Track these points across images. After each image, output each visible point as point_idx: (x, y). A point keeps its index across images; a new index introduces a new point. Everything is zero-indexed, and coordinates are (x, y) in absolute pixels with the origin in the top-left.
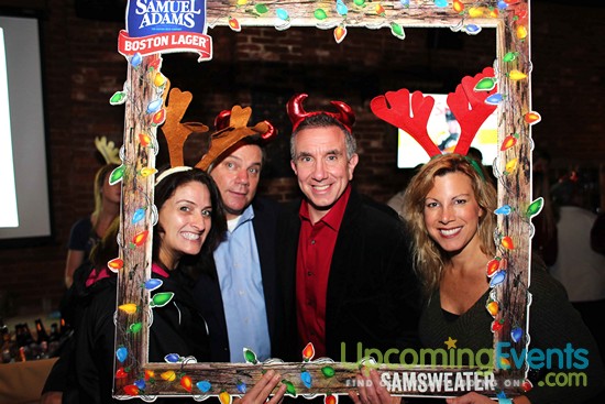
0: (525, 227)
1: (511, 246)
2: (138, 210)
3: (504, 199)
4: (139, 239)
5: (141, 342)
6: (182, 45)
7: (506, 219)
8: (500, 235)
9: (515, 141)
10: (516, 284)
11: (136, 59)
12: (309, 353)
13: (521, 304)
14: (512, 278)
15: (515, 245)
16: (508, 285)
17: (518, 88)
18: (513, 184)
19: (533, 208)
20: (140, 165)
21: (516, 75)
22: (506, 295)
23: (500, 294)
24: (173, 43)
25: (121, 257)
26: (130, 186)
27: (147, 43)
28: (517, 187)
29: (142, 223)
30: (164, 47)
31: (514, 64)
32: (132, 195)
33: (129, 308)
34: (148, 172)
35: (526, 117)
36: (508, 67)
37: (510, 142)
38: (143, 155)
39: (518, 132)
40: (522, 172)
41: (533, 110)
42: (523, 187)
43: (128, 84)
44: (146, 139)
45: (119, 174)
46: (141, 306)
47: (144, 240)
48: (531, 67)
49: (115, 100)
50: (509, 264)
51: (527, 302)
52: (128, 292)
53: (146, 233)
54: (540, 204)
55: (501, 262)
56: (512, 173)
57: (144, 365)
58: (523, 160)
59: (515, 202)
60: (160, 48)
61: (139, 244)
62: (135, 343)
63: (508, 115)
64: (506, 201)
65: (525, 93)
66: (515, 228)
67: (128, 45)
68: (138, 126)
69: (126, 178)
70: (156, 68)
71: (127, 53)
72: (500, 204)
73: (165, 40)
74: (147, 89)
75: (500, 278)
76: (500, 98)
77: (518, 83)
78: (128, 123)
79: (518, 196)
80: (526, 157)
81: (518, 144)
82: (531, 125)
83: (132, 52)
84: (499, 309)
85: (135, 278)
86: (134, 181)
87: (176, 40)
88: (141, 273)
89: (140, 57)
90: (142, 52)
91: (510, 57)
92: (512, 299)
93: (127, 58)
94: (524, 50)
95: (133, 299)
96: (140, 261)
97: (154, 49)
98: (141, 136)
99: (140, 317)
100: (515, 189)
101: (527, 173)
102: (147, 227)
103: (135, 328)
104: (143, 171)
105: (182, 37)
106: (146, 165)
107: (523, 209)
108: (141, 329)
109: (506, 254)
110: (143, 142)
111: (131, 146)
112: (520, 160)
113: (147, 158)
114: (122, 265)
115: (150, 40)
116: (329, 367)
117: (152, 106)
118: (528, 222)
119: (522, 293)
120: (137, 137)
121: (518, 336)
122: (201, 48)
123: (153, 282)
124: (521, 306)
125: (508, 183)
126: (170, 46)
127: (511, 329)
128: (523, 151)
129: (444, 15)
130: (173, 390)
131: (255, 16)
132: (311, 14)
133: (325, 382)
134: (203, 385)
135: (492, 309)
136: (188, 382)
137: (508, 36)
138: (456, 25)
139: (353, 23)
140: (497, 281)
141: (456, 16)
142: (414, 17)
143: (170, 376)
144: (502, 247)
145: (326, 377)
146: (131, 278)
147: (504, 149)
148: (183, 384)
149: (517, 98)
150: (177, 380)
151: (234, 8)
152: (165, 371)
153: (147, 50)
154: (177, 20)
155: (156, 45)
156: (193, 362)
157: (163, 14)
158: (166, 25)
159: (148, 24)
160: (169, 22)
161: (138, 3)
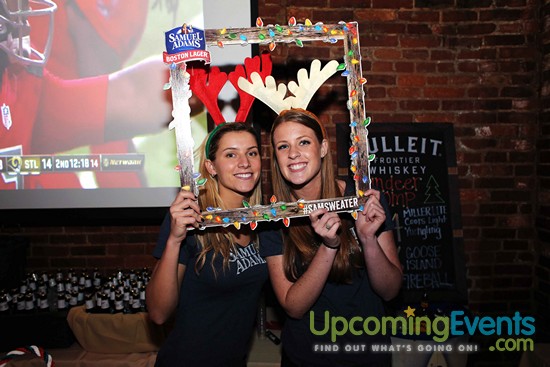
0: (364, 131)
1: (358, 140)
4: (187, 155)
6: (195, 57)
7: (355, 128)
8: (353, 136)
10: (362, 157)
11: (173, 65)
12: (274, 200)
13: (365, 166)
14: (360, 154)
15: (360, 139)
16: (359, 158)
17: (356, 67)
18: (357, 112)
19: (366, 122)
21: (354, 62)
22: (359, 163)
23: (356, 162)
24: (191, 56)
25: (179, 164)
27: (177, 57)
28: (359, 113)
30: (187, 58)
31: (353, 56)
35: (360, 81)
36: (350, 58)
37: (354, 93)
39: (357, 88)
40: (360, 106)
41: (363, 77)
42: (361, 113)
46: (192, 186)
47: (190, 155)
48: (361, 57)
49: (166, 87)
50: (358, 149)
51: (368, 164)
52: (185, 181)
53: (190, 152)
54: (369, 120)
55: (355, 147)
56: (356, 107)
58: (360, 101)
59: (358, 120)
60: (185, 59)
63: (352, 80)
64: (354, 119)
65: (359, 69)
66: (359, 131)
70: (183, 69)
71: (168, 62)
72: (352, 122)
73: (186, 55)
74: (180, 80)
75: (356, 155)
76: (348, 73)
77: (355, 65)
78: (174, 99)
79: (359, 117)
80: (361, 99)
81: (357, 93)
82: (363, 84)
83: (170, 62)
84: (356, 169)
85: (188, 173)
87: (192, 54)
88: (190, 171)
89: (175, 64)
90: (176, 62)
91: (351, 53)
92: (362, 164)
93: (169, 65)
95: (188, 183)
96: (188, 165)
97: (181, 60)
101: (362, 107)
102: (190, 149)
105: (195, 52)
107: (362, 123)
109: (357, 144)
111: (177, 109)
114: (181, 168)
115: (178, 55)
116: (283, 205)
117: (184, 89)
118: (365, 129)
119: (365, 161)
121: (366, 180)
122: (205, 58)
123: (197, 175)
125: (355, 112)
126: (189, 57)
127: (362, 177)
128: (360, 96)
129: (320, 35)
130: (212, 223)
131: (230, 39)
132: (258, 37)
133: (282, 213)
134: (226, 220)
135: (353, 169)
136: (219, 219)
137: (349, 43)
138: (325, 39)
139: (278, 41)
140: (354, 156)
141: (325, 34)
142: (306, 36)
143: (210, 217)
144: (354, 141)
145: (283, 210)
146: (186, 174)
147: (351, 96)
148: (217, 220)
149: (355, 72)
150: (213, 219)
151: (219, 36)
152: (207, 215)
153: (178, 61)
154: (192, 44)
155: (182, 58)
156: (220, 210)
157: (184, 41)
158: (186, 47)
159: (177, 47)
160: (187, 45)
161: (170, 36)
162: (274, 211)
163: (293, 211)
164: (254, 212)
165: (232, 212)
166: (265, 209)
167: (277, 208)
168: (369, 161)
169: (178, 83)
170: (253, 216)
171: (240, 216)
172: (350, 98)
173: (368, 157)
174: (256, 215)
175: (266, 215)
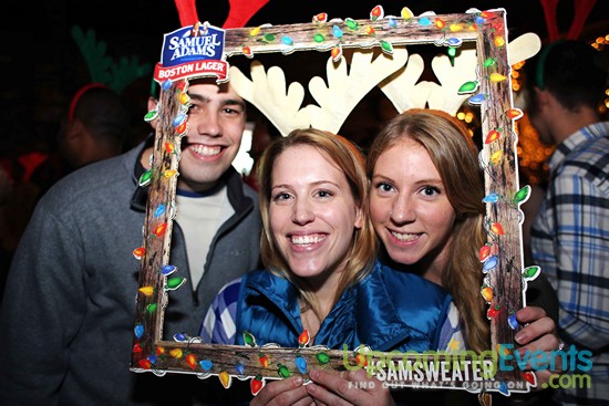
0: (514, 214)
1: (501, 231)
2: (160, 206)
3: (491, 188)
4: (159, 231)
5: (155, 321)
6: (204, 71)
7: (494, 206)
8: (489, 221)
9: (498, 134)
10: (509, 270)
11: (167, 84)
12: (304, 339)
13: (515, 290)
14: (504, 264)
15: (505, 231)
16: (501, 271)
17: (499, 88)
18: (499, 173)
19: (521, 195)
20: (164, 168)
21: (496, 78)
22: (500, 280)
23: (494, 280)
24: (197, 69)
26: (155, 186)
27: (176, 71)
28: (503, 176)
29: (162, 216)
30: (190, 73)
31: (494, 68)
32: (156, 193)
33: (147, 291)
34: (170, 174)
35: (508, 114)
36: (488, 71)
37: (494, 136)
38: (167, 160)
39: (501, 126)
40: (507, 162)
42: (509, 176)
43: (159, 104)
44: (171, 147)
45: (147, 176)
46: (158, 289)
47: (164, 231)
48: (511, 70)
49: (149, 117)
50: (500, 250)
51: (522, 288)
52: (147, 277)
53: (165, 225)
54: (526, 191)
55: (493, 247)
56: (497, 164)
57: (156, 342)
58: (508, 151)
59: (502, 190)
60: (187, 74)
61: (159, 235)
62: (150, 322)
63: (490, 112)
64: (493, 188)
65: (506, 93)
66: (504, 214)
67: (162, 74)
68: (165, 137)
69: (152, 179)
70: (182, 90)
71: (160, 80)
73: (190, 68)
74: (174, 106)
75: (493, 264)
76: (483, 97)
77: (499, 84)
78: (158, 135)
79: (504, 184)
80: (510, 149)
81: (501, 137)
82: (514, 119)
83: (165, 79)
84: (494, 295)
85: (154, 264)
86: (159, 181)
87: (200, 67)
88: (159, 260)
89: (171, 82)
90: (172, 78)
91: (489, 63)
92: (506, 285)
93: (161, 84)
94: (503, 55)
95: (151, 283)
96: (159, 249)
97: (181, 75)
98: (167, 145)
99: (155, 298)
100: (501, 179)
101: (512, 164)
102: (166, 220)
103: (151, 308)
105: (204, 64)
106: (169, 168)
107: (510, 196)
108: (156, 309)
109: (497, 240)
110: (168, 150)
111: (159, 153)
112: (505, 152)
113: (170, 162)
114: (145, 253)
115: (178, 69)
116: (323, 353)
117: (177, 120)
118: (516, 209)
119: (516, 278)
120: (163, 146)
122: (219, 72)
123: (168, 268)
124: (517, 292)
125: (494, 174)
126: (194, 72)
127: (508, 315)
128: (507, 143)
129: (428, 32)
130: (179, 366)
131: (265, 43)
132: (312, 39)
134: (206, 364)
135: (486, 294)
136: (192, 360)
137: (487, 45)
138: (438, 40)
139: (347, 43)
140: (490, 266)
141: (439, 31)
142: (402, 35)
143: (178, 354)
144: (492, 232)
145: (322, 363)
146: (151, 264)
147: (488, 142)
148: (188, 362)
149: (498, 97)
150: (183, 358)
151: (246, 39)
152: (173, 348)
153: (176, 76)
154: (201, 52)
155: (183, 72)
156: (198, 341)
157: (190, 48)
158: (192, 56)
159: (178, 56)
160: (194, 53)
161: (172, 41)
162: (301, 363)
163: (342, 368)
164: (263, 358)
165: (220, 351)
166: (285, 355)
167: (309, 356)
168: (526, 280)
169: (168, 110)
170: (259, 365)
171: (232, 361)
172: (484, 145)
173: (523, 270)
174: (266, 363)
175: (285, 367)
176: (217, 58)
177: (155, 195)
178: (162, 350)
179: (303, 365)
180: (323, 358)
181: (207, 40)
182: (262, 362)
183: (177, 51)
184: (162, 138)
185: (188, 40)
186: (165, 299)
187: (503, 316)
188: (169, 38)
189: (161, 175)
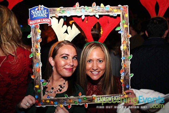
2: (37, 63)
4: (38, 70)
5: (41, 94)
6: (44, 22)
7: (124, 60)
8: (123, 64)
9: (125, 42)
10: (127, 75)
11: (33, 26)
12: (80, 95)
14: (126, 74)
15: (126, 66)
17: (126, 29)
18: (125, 52)
19: (130, 57)
20: (36, 53)
21: (125, 26)
22: (125, 78)
23: (123, 77)
24: (42, 21)
25: (34, 75)
26: (34, 58)
27: (35, 22)
28: (126, 52)
29: (38, 66)
30: (40, 23)
31: (125, 23)
32: (35, 60)
33: (37, 86)
34: (38, 54)
35: (128, 36)
36: (123, 24)
37: (124, 42)
38: (37, 50)
39: (126, 39)
40: (127, 49)
41: (130, 34)
42: (127, 52)
43: (31, 33)
44: (37, 46)
45: (31, 55)
46: (40, 86)
47: (39, 71)
48: (129, 24)
49: (29, 37)
50: (125, 71)
52: (36, 83)
53: (39, 69)
55: (123, 70)
56: (125, 49)
57: (42, 99)
58: (127, 46)
59: (126, 56)
61: (38, 71)
62: (39, 94)
63: (124, 36)
64: (124, 56)
65: (127, 30)
66: (126, 62)
68: (35, 43)
69: (33, 56)
70: (38, 28)
71: (30, 24)
72: (122, 57)
73: (39, 21)
74: (36, 33)
75: (123, 74)
76: (122, 31)
77: (126, 28)
78: (33, 43)
79: (126, 55)
81: (126, 42)
82: (129, 38)
86: (35, 56)
87: (42, 20)
88: (39, 78)
89: (34, 25)
90: (34, 24)
91: (124, 22)
92: (126, 78)
93: (31, 26)
94: (127, 19)
95: (38, 84)
96: (38, 75)
97: (37, 23)
98: (36, 45)
99: (40, 88)
100: (126, 53)
101: (128, 49)
102: (39, 67)
103: (39, 91)
104: (37, 54)
105: (44, 20)
106: (38, 52)
107: (128, 58)
108: (40, 91)
109: (124, 68)
110: (36, 47)
111: (34, 48)
113: (38, 51)
114: (35, 77)
115: (36, 21)
116: (85, 97)
117: (38, 38)
118: (129, 61)
119: (128, 77)
120: (35, 46)
121: (128, 87)
122: (49, 22)
123: (42, 80)
124: (128, 80)
125: (124, 52)
126: (41, 22)
127: (126, 85)
128: (127, 44)
129: (108, 12)
130: (49, 104)
131: (62, 13)
132: (76, 12)
133: (84, 101)
134: (56, 103)
135: (122, 81)
136: (52, 102)
137: (123, 16)
138: (111, 14)
139: (86, 14)
140: (122, 74)
141: (111, 12)
142: (101, 12)
143: (48, 101)
144: (123, 66)
145: (84, 100)
146: (37, 80)
147: (123, 44)
148: (51, 103)
149: (126, 31)
150: (50, 102)
151: (56, 12)
152: (47, 100)
154: (42, 15)
155: (37, 22)
156: (53, 98)
157: (38, 14)
158: (39, 17)
159: (35, 17)
160: (40, 16)
161: (32, 12)
163: (89, 100)
164: (70, 100)
165: (59, 99)
166: (76, 99)
167: (82, 98)
168: (130, 77)
169: (34, 35)
170: (69, 102)
171: (63, 102)
172: (122, 45)
173: (130, 75)
174: (71, 101)
175: (76, 102)
176: (48, 18)
177: (35, 61)
178: (44, 101)
179: (80, 101)
180: (85, 99)
181: (43, 12)
182: (70, 101)
183: (34, 15)
184: (34, 43)
185: (37, 11)
186: (42, 88)
187: (125, 85)
188: (31, 10)
189: (35, 54)
